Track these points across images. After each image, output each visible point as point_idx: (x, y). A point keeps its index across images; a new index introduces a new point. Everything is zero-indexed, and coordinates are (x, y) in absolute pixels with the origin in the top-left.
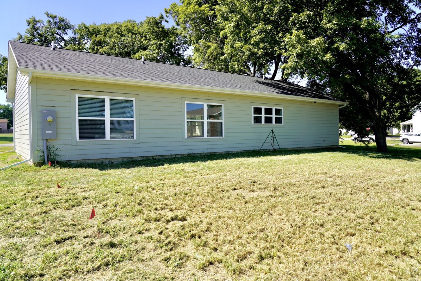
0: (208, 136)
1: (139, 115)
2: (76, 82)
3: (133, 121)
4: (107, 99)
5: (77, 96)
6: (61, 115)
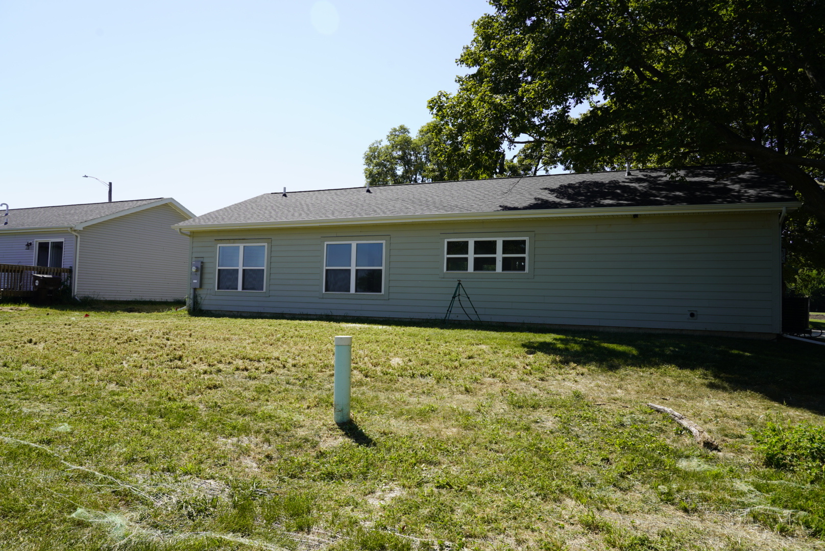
0: (356, 291)
1: (270, 263)
2: (219, 232)
3: (263, 270)
4: (241, 246)
5: (218, 245)
6: (207, 266)
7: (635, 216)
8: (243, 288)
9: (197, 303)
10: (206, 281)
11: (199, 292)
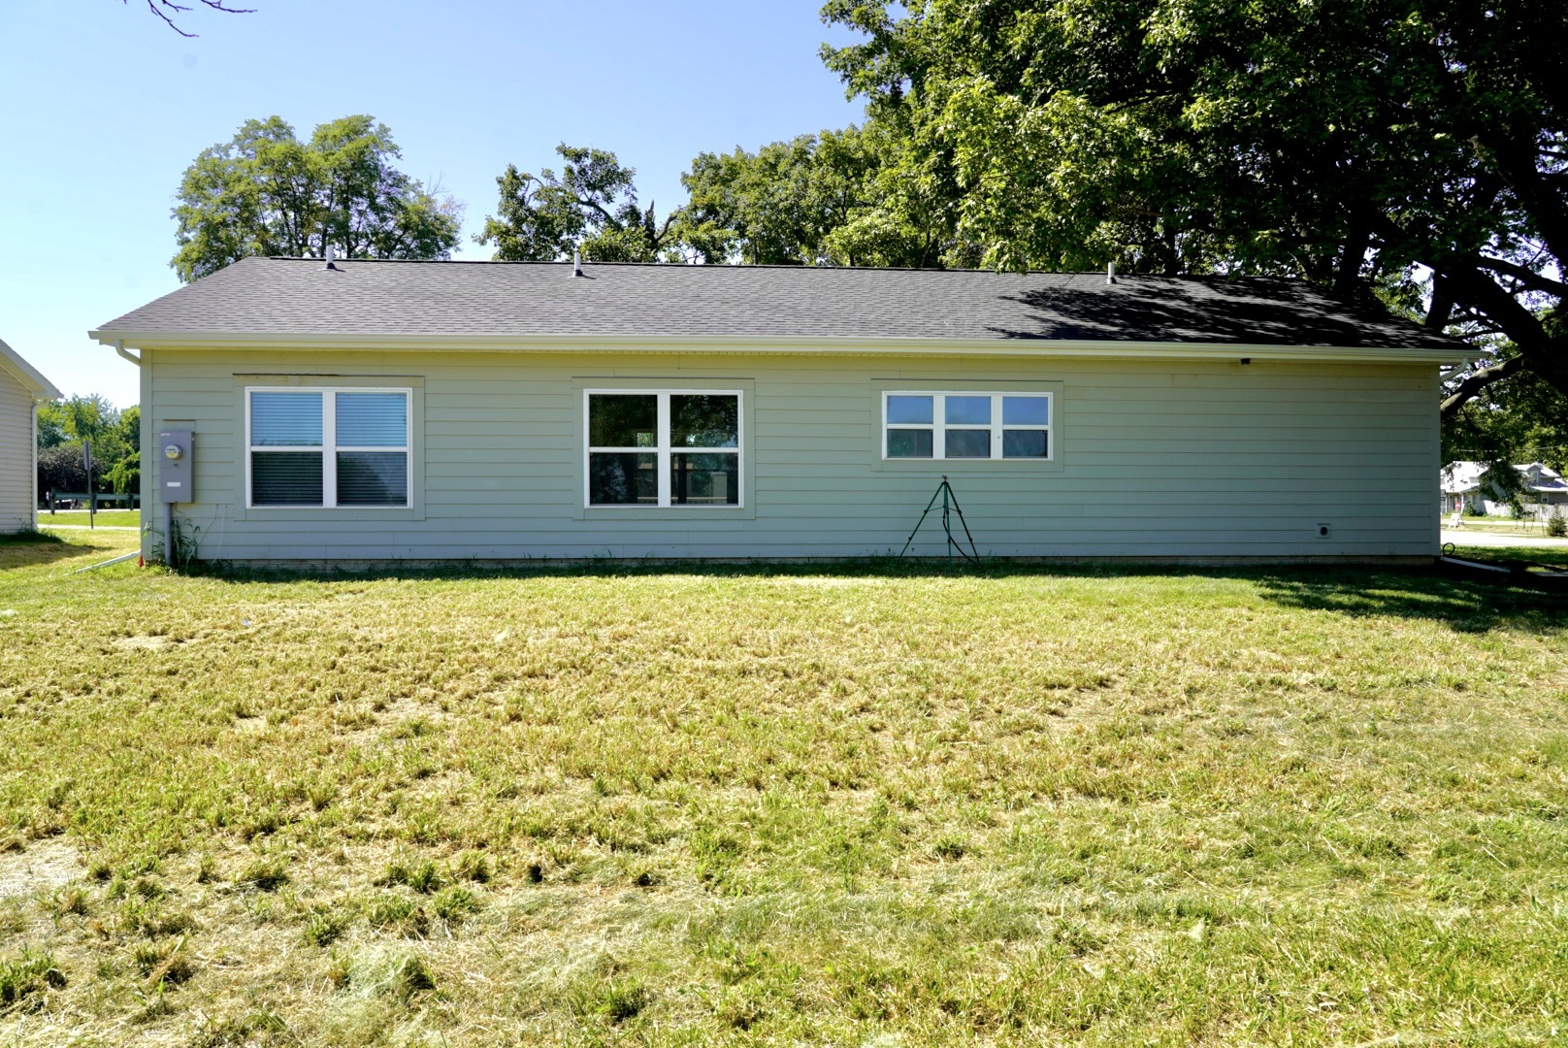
0: (673, 502)
1: (423, 437)
2: (246, 353)
3: (405, 454)
4: (329, 396)
5: (248, 390)
6: (205, 442)
7: (1246, 361)
8: (342, 499)
9: (181, 542)
10: (206, 483)
11: (183, 513)
